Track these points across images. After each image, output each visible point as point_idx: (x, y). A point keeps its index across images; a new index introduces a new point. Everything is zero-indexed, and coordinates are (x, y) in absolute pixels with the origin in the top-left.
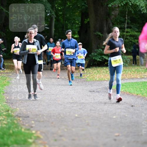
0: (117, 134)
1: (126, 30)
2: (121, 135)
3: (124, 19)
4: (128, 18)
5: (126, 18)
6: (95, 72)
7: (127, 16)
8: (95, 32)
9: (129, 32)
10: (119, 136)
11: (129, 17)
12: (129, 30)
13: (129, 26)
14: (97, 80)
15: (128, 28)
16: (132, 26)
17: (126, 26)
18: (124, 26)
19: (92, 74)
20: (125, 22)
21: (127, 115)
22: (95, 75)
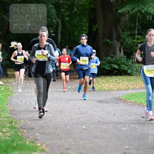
0: (127, 147)
1: (137, 37)
2: (131, 148)
3: (135, 25)
4: (138, 25)
5: (137, 24)
6: (104, 82)
7: (137, 22)
8: (103, 39)
9: (140, 39)
10: (129, 149)
11: (139, 23)
12: (140, 37)
13: (140, 32)
14: (106, 89)
15: (138, 34)
16: (143, 33)
17: (136, 32)
18: (134, 32)
19: (101, 84)
20: (135, 28)
21: (138, 126)
22: (104, 84)
